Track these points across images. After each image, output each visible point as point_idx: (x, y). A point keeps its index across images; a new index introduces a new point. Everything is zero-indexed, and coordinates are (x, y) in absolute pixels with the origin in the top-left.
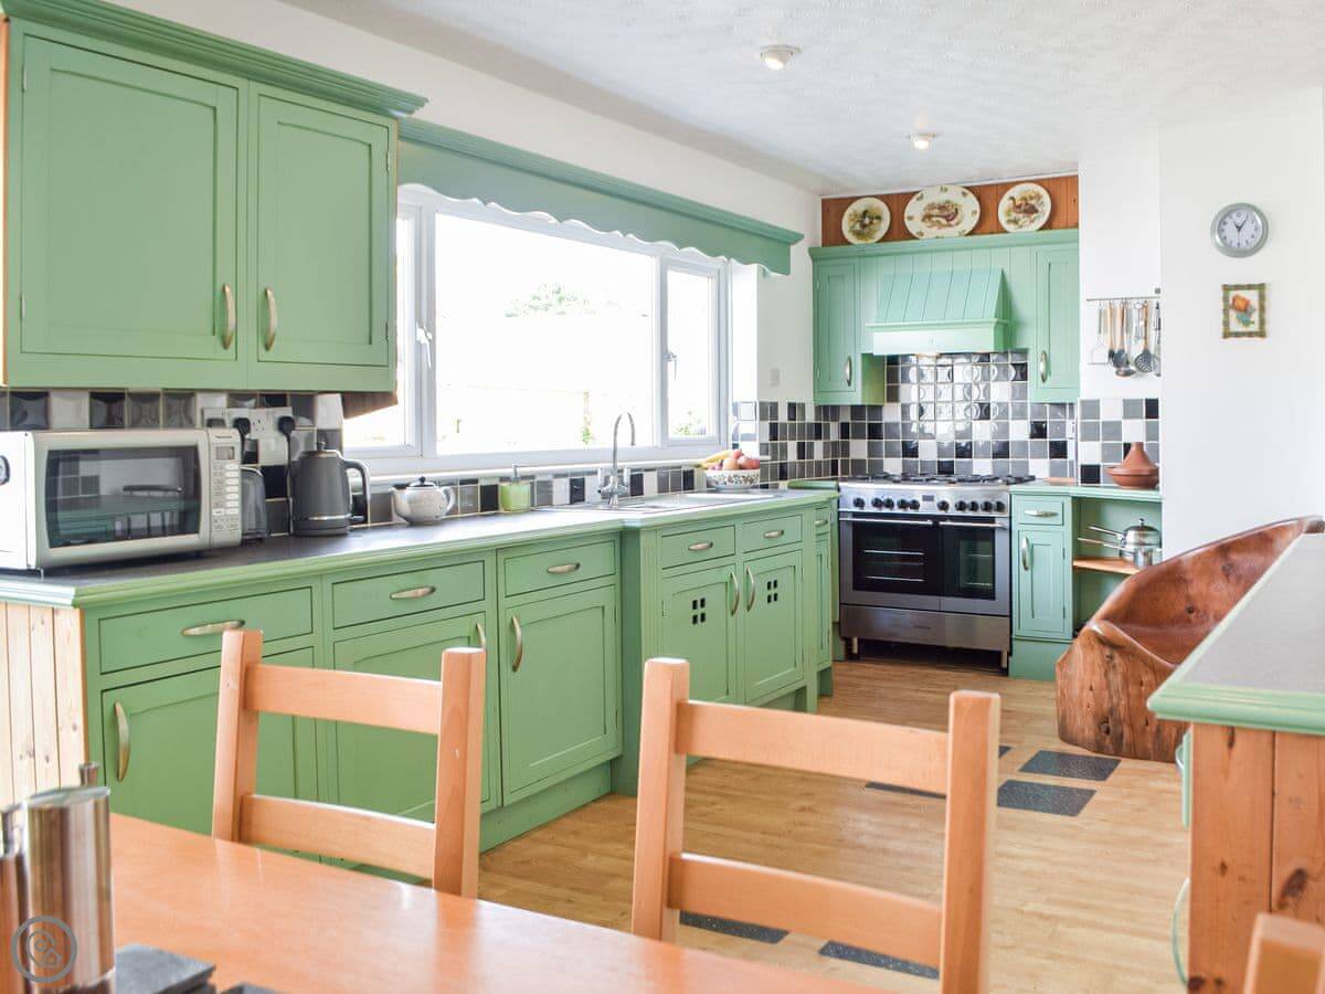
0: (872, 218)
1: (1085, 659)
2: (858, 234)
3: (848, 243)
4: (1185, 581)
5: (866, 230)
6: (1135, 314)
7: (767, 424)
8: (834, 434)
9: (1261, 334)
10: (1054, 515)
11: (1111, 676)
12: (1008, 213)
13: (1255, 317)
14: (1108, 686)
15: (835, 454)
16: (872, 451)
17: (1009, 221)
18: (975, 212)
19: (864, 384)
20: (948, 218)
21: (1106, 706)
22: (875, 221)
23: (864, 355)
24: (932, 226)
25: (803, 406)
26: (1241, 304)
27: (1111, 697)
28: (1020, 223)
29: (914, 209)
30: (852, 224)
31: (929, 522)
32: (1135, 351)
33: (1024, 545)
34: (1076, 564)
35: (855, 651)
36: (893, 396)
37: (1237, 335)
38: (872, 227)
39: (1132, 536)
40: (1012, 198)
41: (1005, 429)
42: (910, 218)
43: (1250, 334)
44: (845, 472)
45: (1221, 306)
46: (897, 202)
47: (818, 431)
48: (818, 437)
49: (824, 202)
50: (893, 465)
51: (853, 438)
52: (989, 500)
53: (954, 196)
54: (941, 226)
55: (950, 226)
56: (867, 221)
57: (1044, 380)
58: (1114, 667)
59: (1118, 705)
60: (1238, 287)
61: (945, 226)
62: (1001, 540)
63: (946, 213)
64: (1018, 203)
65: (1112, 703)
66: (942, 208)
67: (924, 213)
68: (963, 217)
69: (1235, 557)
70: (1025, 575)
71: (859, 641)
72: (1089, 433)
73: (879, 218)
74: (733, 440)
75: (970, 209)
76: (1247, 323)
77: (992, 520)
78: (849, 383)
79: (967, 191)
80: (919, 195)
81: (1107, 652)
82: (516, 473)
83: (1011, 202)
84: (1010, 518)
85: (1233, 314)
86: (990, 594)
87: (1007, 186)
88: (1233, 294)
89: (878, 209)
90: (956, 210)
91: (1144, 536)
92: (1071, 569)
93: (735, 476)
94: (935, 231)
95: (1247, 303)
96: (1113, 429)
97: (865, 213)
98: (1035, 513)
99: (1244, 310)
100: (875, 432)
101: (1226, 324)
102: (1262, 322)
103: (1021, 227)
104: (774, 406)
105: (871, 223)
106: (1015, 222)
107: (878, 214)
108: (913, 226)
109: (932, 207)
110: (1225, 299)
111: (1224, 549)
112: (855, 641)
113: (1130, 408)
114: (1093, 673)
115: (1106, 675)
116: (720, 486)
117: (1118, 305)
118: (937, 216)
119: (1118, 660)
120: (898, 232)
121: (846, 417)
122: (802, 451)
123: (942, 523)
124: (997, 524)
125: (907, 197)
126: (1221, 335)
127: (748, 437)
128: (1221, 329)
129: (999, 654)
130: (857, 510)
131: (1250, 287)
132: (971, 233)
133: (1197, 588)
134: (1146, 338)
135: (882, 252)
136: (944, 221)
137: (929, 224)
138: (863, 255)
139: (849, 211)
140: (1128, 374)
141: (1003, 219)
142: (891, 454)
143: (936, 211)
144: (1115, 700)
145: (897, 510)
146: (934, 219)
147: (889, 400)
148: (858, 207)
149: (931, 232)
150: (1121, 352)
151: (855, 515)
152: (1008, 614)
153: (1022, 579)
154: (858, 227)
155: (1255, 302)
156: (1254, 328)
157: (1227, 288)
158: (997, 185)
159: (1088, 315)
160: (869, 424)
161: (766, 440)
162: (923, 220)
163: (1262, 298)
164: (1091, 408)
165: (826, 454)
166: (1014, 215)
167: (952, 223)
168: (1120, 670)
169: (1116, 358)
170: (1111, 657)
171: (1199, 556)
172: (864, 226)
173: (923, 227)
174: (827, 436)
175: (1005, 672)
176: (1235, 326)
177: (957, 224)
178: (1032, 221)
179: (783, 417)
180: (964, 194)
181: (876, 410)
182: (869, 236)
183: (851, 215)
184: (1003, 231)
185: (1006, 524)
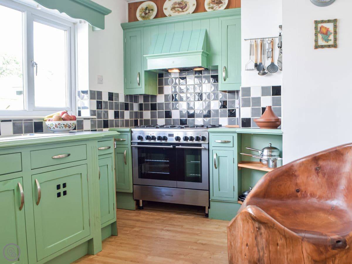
0: (149, 10)
1: (244, 227)
2: (143, 17)
3: (137, 20)
4: (295, 176)
5: (147, 16)
6: (267, 46)
9: (335, 46)
10: (229, 142)
11: (259, 239)
12: (209, 4)
13: (332, 37)
14: (257, 245)
15: (136, 116)
16: (153, 116)
17: (209, 8)
18: (194, 5)
19: (145, 85)
20: (182, 8)
21: (256, 256)
22: (151, 12)
23: (146, 71)
24: (175, 12)
26: (324, 31)
27: (259, 251)
28: (214, 8)
29: (167, 5)
30: (141, 13)
31: (171, 147)
32: (267, 63)
33: (215, 157)
34: (240, 165)
35: (141, 205)
36: (161, 91)
37: (322, 47)
38: (149, 14)
39: (266, 152)
41: (209, 105)
42: (166, 9)
43: (329, 46)
45: (314, 32)
46: (160, 3)
47: (126, 107)
48: (127, 109)
49: (129, 4)
50: (161, 121)
51: (144, 110)
52: (199, 136)
54: (179, 11)
55: (183, 11)
56: (147, 11)
57: (225, 80)
58: (261, 234)
59: (263, 256)
60: (322, 22)
61: (181, 12)
62: (204, 154)
63: (181, 6)
65: (259, 255)
66: (179, 4)
67: (172, 7)
68: (189, 8)
69: (321, 163)
70: (216, 171)
71: (143, 201)
72: (246, 103)
73: (152, 10)
74: (78, 109)
75: (192, 4)
76: (327, 40)
77: (200, 145)
78: (139, 84)
81: (257, 225)
84: (209, 143)
85: (320, 36)
88: (320, 25)
89: (152, 6)
90: (186, 4)
91: (272, 152)
92: (237, 168)
94: (177, 14)
95: (327, 30)
96: (257, 101)
97: (146, 8)
98: (220, 141)
99: (326, 33)
100: (154, 107)
101: (316, 41)
102: (335, 39)
103: (214, 10)
104: (100, 94)
105: (149, 12)
106: (212, 8)
107: (152, 8)
108: (166, 12)
109: (175, 3)
110: (316, 28)
111: (316, 159)
112: (141, 201)
113: (265, 91)
114: (248, 236)
115: (256, 238)
116: (52, 129)
117: (259, 42)
118: (178, 8)
119: (263, 230)
121: (141, 101)
122: (116, 115)
124: (203, 147)
126: (314, 47)
127: (84, 108)
128: (314, 44)
129: (205, 207)
131: (329, 21)
132: (193, 12)
133: (301, 179)
134: (272, 57)
136: (180, 10)
137: (174, 12)
138: (144, 26)
139: (140, 7)
140: (264, 74)
141: (206, 7)
142: (160, 117)
143: (177, 6)
144: (261, 254)
145: (157, 141)
146: (176, 9)
147: (159, 93)
148: (144, 6)
149: (175, 15)
150: (261, 64)
151: (139, 143)
152: (208, 189)
153: (214, 172)
154: (143, 14)
155: (331, 29)
156: (331, 43)
157: (316, 22)
159: (245, 47)
160: (151, 104)
162: (172, 10)
163: (335, 27)
164: (247, 91)
165: (131, 116)
166: (211, 5)
167: (184, 10)
168: (264, 236)
169: (258, 67)
170: (259, 228)
171: (302, 163)
172: (146, 14)
173: (172, 13)
174: (132, 109)
175: (207, 216)
176: (321, 42)
177: (186, 11)
178: (220, 7)
179: (105, 98)
181: (154, 97)
182: (148, 18)
183: (140, 9)
184: (206, 11)
185: (207, 147)
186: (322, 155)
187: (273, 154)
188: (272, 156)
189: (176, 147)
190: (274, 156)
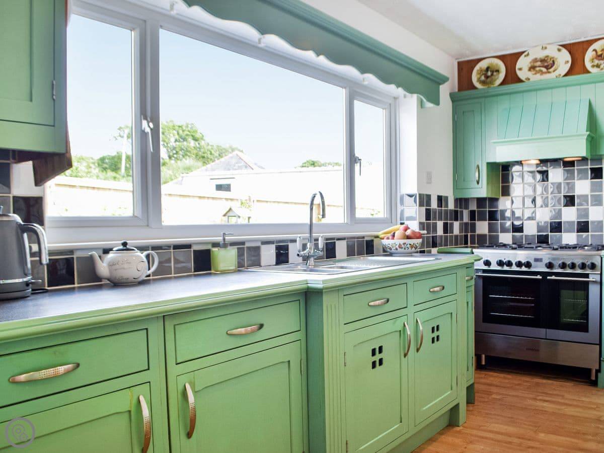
0: (492, 72)
2: (483, 83)
3: (474, 88)
5: (489, 80)
7: (424, 209)
8: (466, 218)
12: (592, 60)
15: (466, 231)
16: (491, 228)
17: (593, 66)
18: (568, 62)
19: (488, 183)
20: (547, 67)
22: (495, 73)
23: (488, 164)
24: (536, 74)
25: (447, 198)
28: (602, 67)
29: (523, 64)
30: (479, 76)
31: (539, 277)
35: (483, 363)
36: (506, 192)
38: (493, 77)
40: (595, 50)
42: (520, 69)
44: (473, 242)
46: (510, 60)
47: (456, 215)
48: (456, 219)
49: (459, 64)
50: (506, 238)
51: (478, 220)
52: (585, 261)
53: (552, 52)
54: (542, 73)
55: (549, 72)
56: (489, 73)
61: (545, 73)
62: (594, 291)
63: (546, 64)
64: (600, 53)
66: (542, 61)
67: (530, 66)
68: (558, 66)
71: (486, 356)
73: (498, 71)
74: (400, 220)
75: (564, 60)
77: (587, 276)
78: (478, 183)
79: (560, 47)
80: (526, 53)
82: (224, 239)
83: (594, 52)
84: (601, 274)
86: (584, 328)
87: (590, 43)
89: (497, 65)
90: (553, 61)
93: (404, 244)
94: (538, 77)
97: (488, 69)
100: (493, 216)
103: (602, 69)
104: (429, 197)
105: (492, 75)
106: (598, 66)
107: (497, 69)
108: (521, 75)
109: (535, 60)
112: (483, 356)
116: (393, 251)
118: (539, 67)
120: (512, 78)
121: (473, 207)
122: (446, 228)
123: (548, 278)
124: (591, 279)
125: (517, 55)
127: (410, 218)
129: (589, 370)
130: (486, 268)
132: (566, 75)
135: (500, 92)
136: (544, 70)
137: (533, 72)
138: (486, 96)
139: (477, 67)
141: (588, 65)
142: (504, 230)
143: (539, 64)
145: (514, 268)
146: (537, 69)
147: (503, 195)
148: (483, 65)
149: (535, 78)
151: (484, 271)
152: (598, 343)
154: (483, 78)
158: (583, 42)
160: (489, 211)
161: (424, 220)
162: (530, 70)
165: (461, 231)
166: (596, 62)
167: (550, 70)
172: (487, 77)
173: (530, 75)
174: (462, 219)
175: (594, 383)
177: (554, 71)
179: (434, 205)
180: (559, 50)
181: (493, 201)
182: (492, 83)
183: (478, 70)
184: (588, 72)
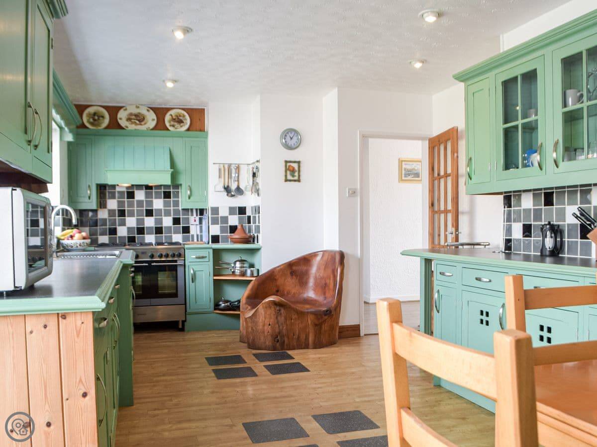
0: (98, 117)
1: (265, 313)
2: (92, 124)
3: (86, 127)
4: (276, 280)
5: (96, 122)
6: (234, 171)
9: (299, 181)
10: (206, 257)
11: (279, 318)
12: (170, 122)
13: (296, 174)
14: (278, 323)
17: (170, 126)
18: (154, 120)
20: (140, 121)
21: (277, 330)
22: (101, 118)
23: (97, 184)
24: (131, 124)
26: (291, 169)
27: (279, 326)
28: (176, 127)
29: (122, 115)
30: (88, 118)
31: (146, 264)
32: (233, 187)
33: (192, 272)
34: (215, 278)
36: (103, 205)
37: (290, 181)
38: (99, 121)
39: (238, 265)
40: (171, 115)
41: (160, 221)
42: (121, 119)
43: (295, 181)
45: (284, 169)
46: (114, 111)
50: (104, 239)
51: (80, 227)
52: (175, 252)
53: (143, 111)
54: (136, 124)
55: (141, 125)
56: (96, 118)
57: (189, 198)
58: (281, 314)
59: (282, 329)
60: (290, 162)
61: (139, 125)
62: (180, 270)
63: (138, 118)
64: (174, 117)
65: (280, 329)
66: (136, 115)
67: (127, 117)
68: (148, 121)
69: (294, 268)
70: (192, 285)
72: (215, 221)
73: (103, 117)
75: (151, 120)
76: (293, 176)
77: (176, 261)
78: (89, 198)
79: (149, 109)
80: (125, 108)
81: (278, 308)
83: (171, 117)
84: (185, 260)
85: (288, 172)
86: (175, 295)
87: (168, 109)
88: (288, 164)
89: (102, 112)
90: (144, 118)
91: (244, 264)
92: (213, 280)
94: (134, 126)
95: (294, 169)
96: (225, 220)
97: (95, 114)
98: (194, 257)
99: (293, 171)
101: (286, 176)
102: (299, 176)
103: (176, 128)
105: (99, 119)
106: (173, 126)
107: (102, 115)
108: (123, 123)
109: (131, 114)
110: (286, 166)
111: (290, 265)
113: (232, 211)
114: (270, 318)
115: (277, 318)
117: (226, 167)
119: (282, 311)
120: (115, 124)
125: (118, 109)
126: (284, 181)
128: (284, 178)
129: (177, 322)
131: (295, 162)
132: (153, 129)
133: (280, 281)
134: (238, 181)
135: (108, 134)
136: (137, 122)
137: (130, 122)
138: (97, 134)
139: (87, 111)
140: (233, 196)
141: (167, 124)
142: (103, 234)
143: (133, 117)
144: (281, 327)
146: (133, 120)
147: (101, 208)
148: (91, 110)
149: (132, 127)
150: (228, 186)
152: (184, 303)
153: (190, 286)
154: (91, 120)
155: (296, 168)
156: (296, 178)
157: (286, 162)
158: (163, 108)
159: (213, 172)
160: (90, 219)
162: (127, 121)
163: (299, 167)
164: (215, 210)
166: (172, 123)
167: (143, 123)
168: (283, 315)
169: (227, 189)
170: (280, 310)
171: (281, 269)
172: (94, 120)
173: (128, 124)
175: (182, 330)
176: (289, 177)
178: (181, 127)
180: (148, 110)
181: (94, 212)
182: (99, 125)
183: (87, 114)
184: (168, 129)
185: (182, 263)
186: (295, 262)
187: (245, 265)
188: (244, 267)
189: (152, 264)
190: (246, 267)
